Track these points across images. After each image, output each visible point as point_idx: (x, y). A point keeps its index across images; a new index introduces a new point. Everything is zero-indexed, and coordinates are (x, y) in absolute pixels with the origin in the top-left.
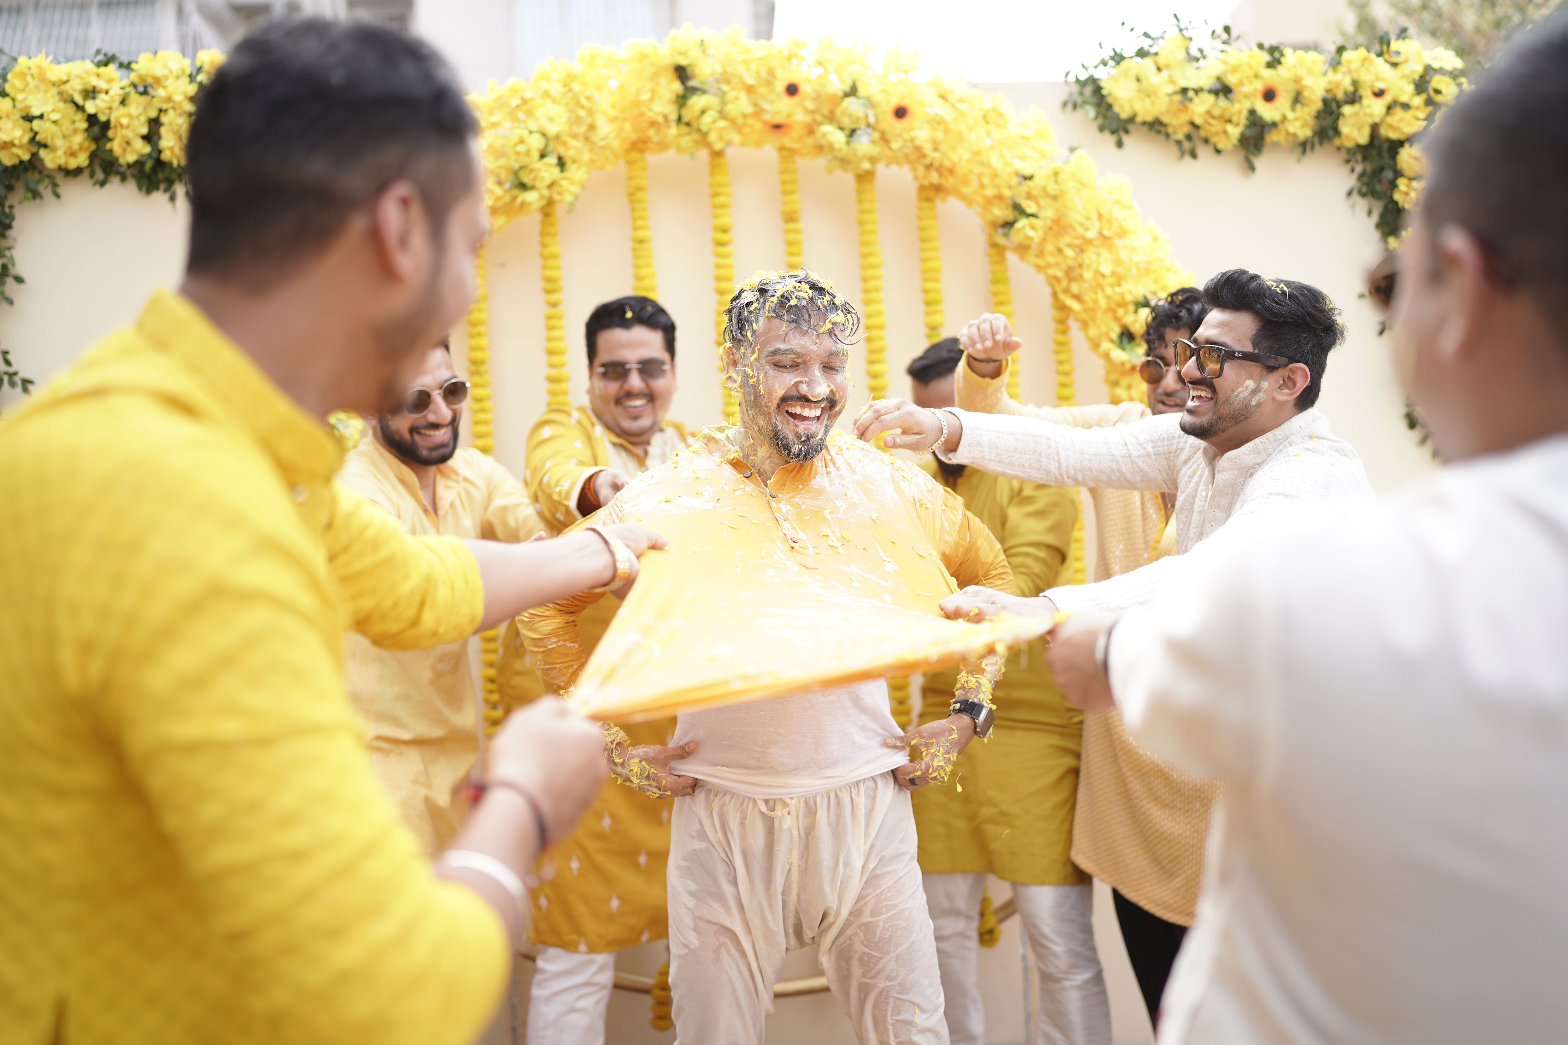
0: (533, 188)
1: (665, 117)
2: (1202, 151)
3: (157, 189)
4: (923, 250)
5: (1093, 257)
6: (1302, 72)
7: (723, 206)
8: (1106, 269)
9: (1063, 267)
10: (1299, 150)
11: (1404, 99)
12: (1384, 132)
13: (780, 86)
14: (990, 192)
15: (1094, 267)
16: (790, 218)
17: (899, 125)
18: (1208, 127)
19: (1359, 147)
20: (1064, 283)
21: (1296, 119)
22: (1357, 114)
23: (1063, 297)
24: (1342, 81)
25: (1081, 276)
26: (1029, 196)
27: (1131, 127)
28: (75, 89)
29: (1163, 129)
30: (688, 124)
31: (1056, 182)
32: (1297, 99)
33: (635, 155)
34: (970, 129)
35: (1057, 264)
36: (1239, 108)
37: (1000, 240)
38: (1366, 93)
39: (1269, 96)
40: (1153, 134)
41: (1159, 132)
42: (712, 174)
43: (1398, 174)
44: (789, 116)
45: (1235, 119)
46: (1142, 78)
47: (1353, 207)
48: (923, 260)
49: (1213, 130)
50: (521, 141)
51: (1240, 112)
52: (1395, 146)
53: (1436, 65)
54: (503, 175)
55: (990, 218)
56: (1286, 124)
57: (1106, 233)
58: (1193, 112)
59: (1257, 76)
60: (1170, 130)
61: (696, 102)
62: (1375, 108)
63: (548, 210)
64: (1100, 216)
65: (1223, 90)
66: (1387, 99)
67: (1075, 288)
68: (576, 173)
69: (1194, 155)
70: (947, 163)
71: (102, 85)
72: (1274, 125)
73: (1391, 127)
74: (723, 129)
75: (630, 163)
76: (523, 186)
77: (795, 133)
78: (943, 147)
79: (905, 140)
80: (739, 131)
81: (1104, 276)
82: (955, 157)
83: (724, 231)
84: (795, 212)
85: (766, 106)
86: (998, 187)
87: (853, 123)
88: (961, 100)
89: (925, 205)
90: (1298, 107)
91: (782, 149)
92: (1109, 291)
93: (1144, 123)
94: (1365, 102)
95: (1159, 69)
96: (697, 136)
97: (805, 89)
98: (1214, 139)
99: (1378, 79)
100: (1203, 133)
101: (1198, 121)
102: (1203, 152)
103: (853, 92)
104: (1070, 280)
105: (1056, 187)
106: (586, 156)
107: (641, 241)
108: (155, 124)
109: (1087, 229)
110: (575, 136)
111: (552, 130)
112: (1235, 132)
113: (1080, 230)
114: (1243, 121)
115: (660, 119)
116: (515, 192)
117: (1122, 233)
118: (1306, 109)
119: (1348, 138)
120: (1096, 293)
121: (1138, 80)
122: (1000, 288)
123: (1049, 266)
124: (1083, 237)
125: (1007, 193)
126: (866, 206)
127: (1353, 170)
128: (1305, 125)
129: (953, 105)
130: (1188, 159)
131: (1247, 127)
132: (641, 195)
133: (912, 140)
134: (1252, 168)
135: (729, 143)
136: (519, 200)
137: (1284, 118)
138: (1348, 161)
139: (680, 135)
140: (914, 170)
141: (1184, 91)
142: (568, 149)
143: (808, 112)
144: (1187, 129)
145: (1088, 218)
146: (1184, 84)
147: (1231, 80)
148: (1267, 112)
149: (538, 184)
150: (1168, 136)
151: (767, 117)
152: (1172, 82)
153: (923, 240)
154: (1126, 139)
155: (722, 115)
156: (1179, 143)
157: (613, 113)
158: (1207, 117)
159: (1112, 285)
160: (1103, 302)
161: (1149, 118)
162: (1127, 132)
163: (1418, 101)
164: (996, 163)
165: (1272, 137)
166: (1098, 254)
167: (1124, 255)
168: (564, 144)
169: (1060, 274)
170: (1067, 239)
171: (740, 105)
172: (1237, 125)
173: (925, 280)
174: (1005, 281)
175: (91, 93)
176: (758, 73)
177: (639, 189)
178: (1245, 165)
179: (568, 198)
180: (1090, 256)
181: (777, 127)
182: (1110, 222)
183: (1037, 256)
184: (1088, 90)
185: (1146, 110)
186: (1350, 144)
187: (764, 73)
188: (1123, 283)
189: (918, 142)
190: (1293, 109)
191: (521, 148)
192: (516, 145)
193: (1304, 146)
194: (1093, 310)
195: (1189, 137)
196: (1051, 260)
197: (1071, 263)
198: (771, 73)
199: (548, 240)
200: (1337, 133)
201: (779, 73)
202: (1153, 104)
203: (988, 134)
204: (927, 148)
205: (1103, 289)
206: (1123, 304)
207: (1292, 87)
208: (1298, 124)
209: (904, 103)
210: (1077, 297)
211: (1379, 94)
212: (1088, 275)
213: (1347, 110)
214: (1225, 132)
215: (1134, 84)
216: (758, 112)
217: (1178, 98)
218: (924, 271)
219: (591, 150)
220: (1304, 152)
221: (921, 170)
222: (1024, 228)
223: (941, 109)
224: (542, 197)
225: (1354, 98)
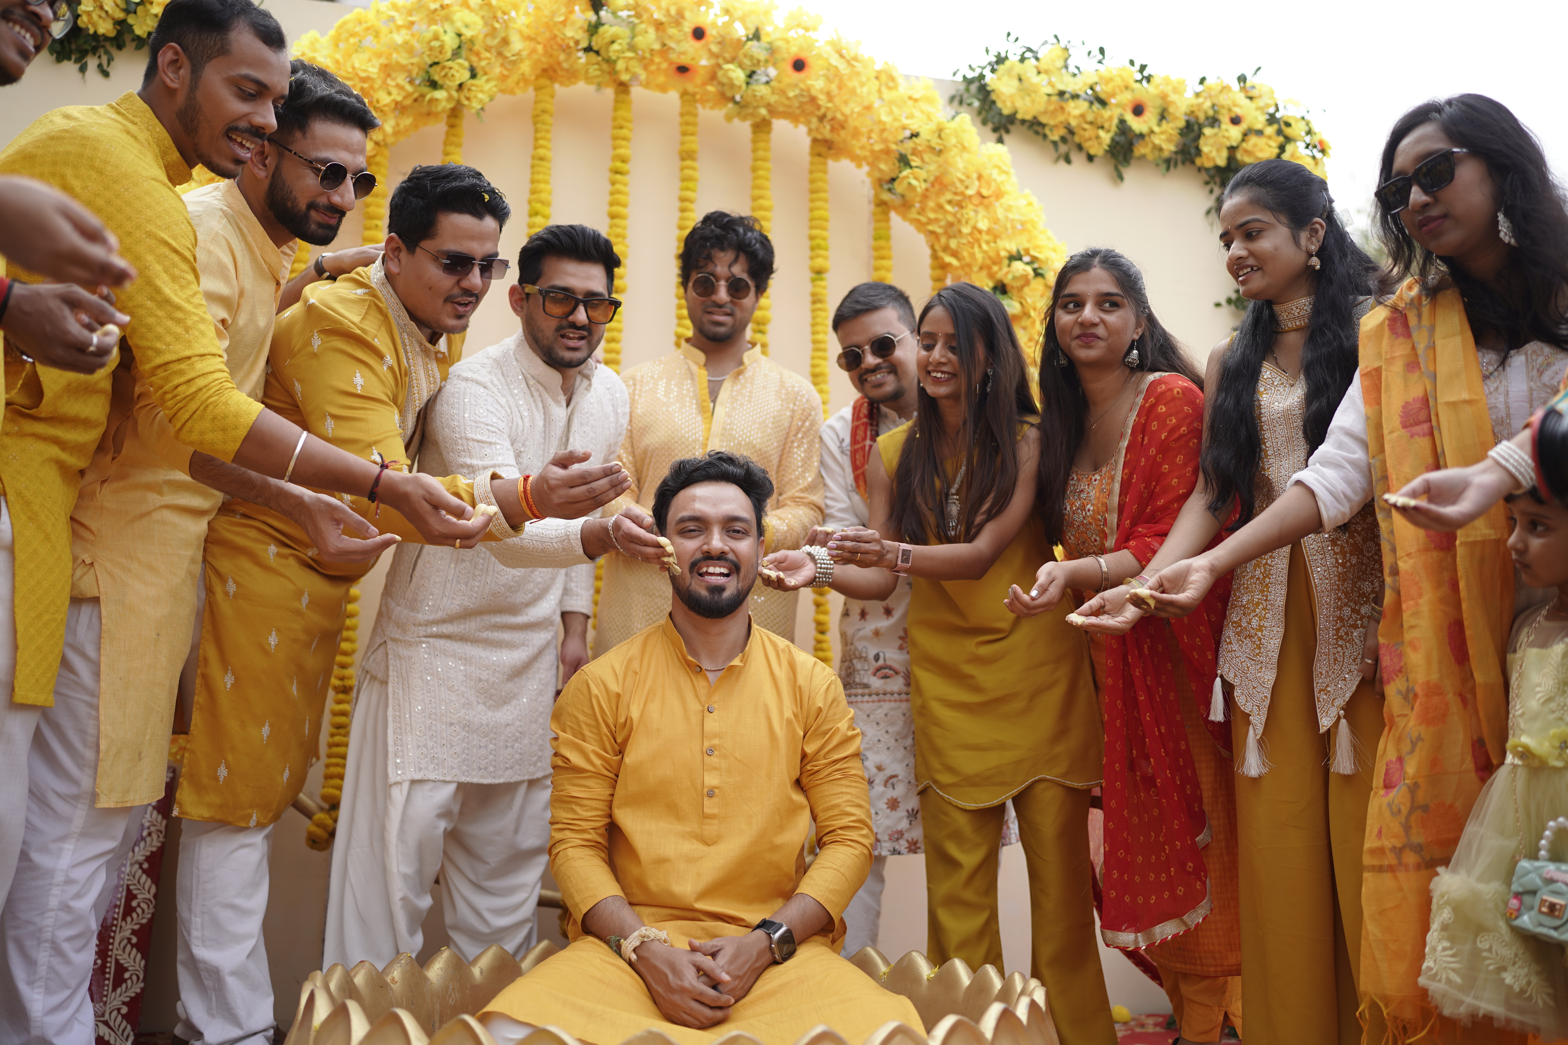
0: (441, 87)
1: (577, 43)
2: (1075, 157)
3: (69, 59)
4: (812, 201)
5: (972, 214)
6: (1168, 89)
7: (624, 139)
8: (983, 225)
9: (943, 223)
10: (1164, 166)
11: (1258, 126)
12: (1239, 156)
13: (688, 27)
14: (877, 147)
15: (972, 223)
16: (687, 155)
17: (796, 76)
18: (1082, 132)
19: (1217, 168)
20: (943, 240)
21: (1162, 133)
22: (1216, 135)
23: (941, 254)
24: (1204, 103)
25: (960, 232)
26: (915, 152)
27: (1012, 128)
29: (1040, 129)
30: (597, 53)
31: (940, 137)
32: (1163, 115)
33: (544, 81)
34: (862, 85)
35: (937, 220)
36: (1110, 115)
37: (886, 196)
38: (1225, 119)
39: (1138, 110)
40: (1031, 133)
41: (1037, 133)
42: (615, 109)
44: (693, 59)
45: (1106, 125)
46: (1023, 77)
47: (1211, 225)
48: (811, 210)
49: (1087, 134)
50: (436, 38)
51: (1111, 118)
54: (415, 71)
55: (877, 175)
56: (1153, 137)
57: (985, 192)
58: (1069, 114)
59: (1127, 90)
60: (1047, 131)
61: (607, 32)
62: (1232, 133)
63: (455, 113)
64: (980, 177)
65: (1096, 100)
66: (1243, 126)
67: (953, 244)
68: (486, 84)
69: (1068, 161)
70: (839, 116)
72: (1141, 136)
73: (1247, 152)
74: (630, 59)
75: (538, 89)
76: (434, 85)
77: (698, 80)
78: (837, 100)
79: (802, 90)
80: (645, 68)
81: (980, 232)
82: (847, 110)
83: (624, 161)
84: (694, 152)
85: (672, 44)
86: (885, 141)
87: (753, 65)
88: (855, 59)
89: (817, 159)
90: (1164, 122)
91: (684, 94)
92: (985, 247)
93: (1023, 122)
94: (1223, 126)
95: (1039, 73)
96: (605, 66)
97: (711, 32)
98: (1086, 145)
99: (1235, 105)
100: (1077, 139)
101: (1073, 123)
102: (1078, 159)
103: (755, 37)
104: (949, 237)
105: (939, 141)
106: (497, 70)
107: (542, 159)
109: (967, 187)
110: (488, 49)
111: (468, 33)
112: (1106, 137)
113: (960, 188)
114: (1114, 129)
115: (572, 44)
116: (425, 89)
117: (999, 195)
118: (1171, 125)
119: (1208, 158)
120: (972, 247)
121: (1020, 80)
122: (882, 243)
123: (930, 221)
124: (963, 194)
125: (894, 147)
126: (761, 153)
127: (1211, 191)
128: (1169, 140)
129: (848, 62)
130: (1062, 163)
131: (1116, 134)
132: (546, 118)
133: (808, 90)
134: (1121, 177)
135: (635, 77)
136: (428, 97)
137: (1152, 132)
138: (1207, 183)
139: (588, 63)
140: (808, 123)
141: (1061, 94)
142: (480, 59)
143: (712, 55)
144: (1062, 132)
145: (968, 177)
146: (1062, 87)
147: (1105, 91)
148: (1136, 124)
149: (448, 83)
150: (1045, 136)
151: (673, 56)
152: (1050, 83)
153: (813, 192)
154: (1006, 137)
155: (632, 48)
156: (1055, 143)
157: (526, 31)
158: (1081, 120)
159: (988, 243)
160: (979, 256)
161: (1028, 117)
162: (1007, 131)
163: (1270, 130)
164: (885, 118)
165: (1140, 149)
166: (976, 212)
167: (1000, 213)
168: (478, 54)
169: (939, 231)
170: (948, 196)
171: (648, 39)
172: (1108, 131)
173: (811, 228)
174: (888, 238)
176: (668, 11)
177: (544, 111)
178: (1115, 174)
179: (476, 105)
180: (969, 212)
181: (683, 69)
182: (989, 184)
183: (919, 213)
184: (974, 88)
185: (1026, 109)
186: (1209, 164)
187: (673, 11)
188: (998, 241)
189: (814, 92)
190: (1159, 123)
191: (435, 44)
192: (430, 41)
193: (1169, 163)
194: (969, 266)
195: (1063, 139)
196: (932, 215)
197: (950, 218)
198: (681, 14)
199: (450, 149)
200: (1199, 152)
201: (687, 14)
202: (1033, 101)
203: (879, 91)
204: (822, 100)
205: (980, 246)
206: (997, 261)
207: (1159, 102)
208: (1163, 137)
209: (803, 55)
210: (955, 254)
211: (1236, 120)
212: (966, 230)
213: (1207, 131)
214: (1098, 137)
215: (1016, 83)
217: (1055, 98)
218: (811, 220)
219: (502, 65)
220: (1168, 169)
221: (814, 120)
222: (907, 177)
223: (835, 65)
224: (450, 98)
225: (1214, 121)
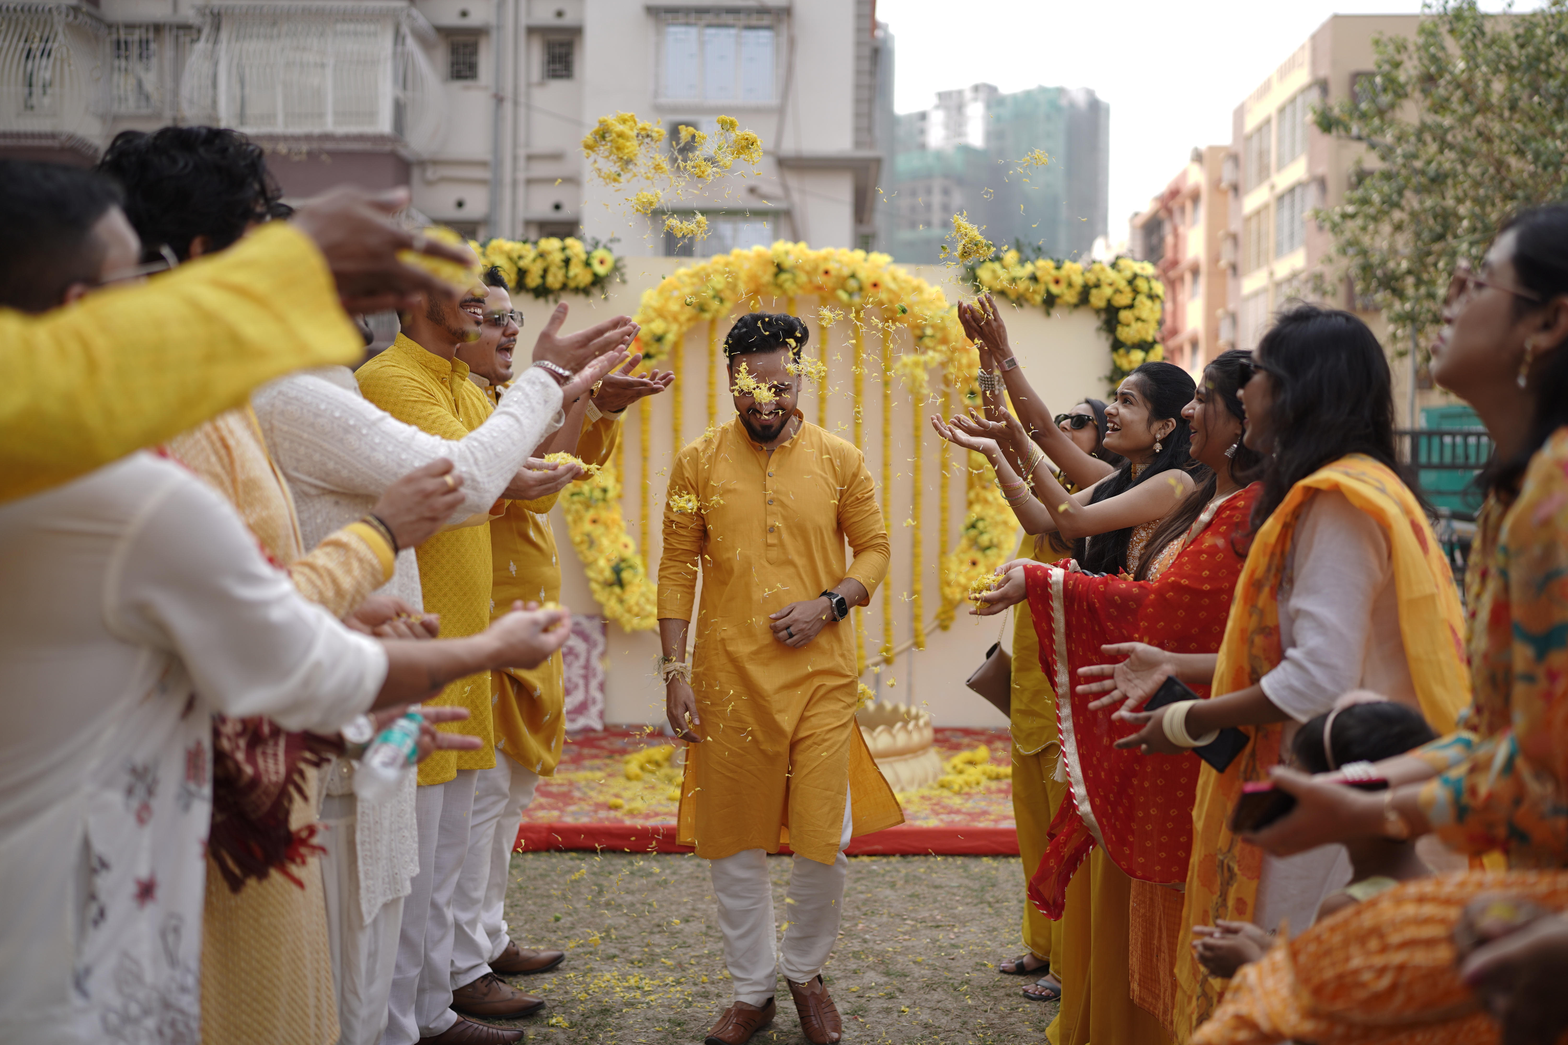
1: (769, 282)
6: (1072, 272)
10: (1072, 308)
11: (1122, 287)
12: (1112, 303)
13: (821, 271)
17: (874, 291)
18: (1027, 295)
19: (1101, 308)
21: (1069, 294)
22: (1099, 293)
24: (1091, 278)
28: (515, 255)
30: (779, 285)
32: (1070, 285)
36: (1041, 288)
38: (1104, 285)
39: (1057, 282)
43: (1118, 322)
44: (824, 284)
45: (1040, 292)
49: (1031, 297)
50: (704, 292)
52: (1117, 310)
53: (1139, 271)
56: (1064, 296)
58: (1019, 288)
59: (1049, 274)
61: (783, 277)
62: (1107, 291)
65: (1034, 278)
66: (1114, 287)
68: (728, 305)
71: (524, 253)
72: (1059, 296)
73: (1116, 301)
74: (794, 288)
77: (827, 291)
78: (893, 302)
80: (801, 289)
82: (898, 305)
85: (814, 279)
87: (852, 290)
90: (1070, 289)
91: (821, 296)
94: (1104, 288)
95: (1003, 267)
96: (782, 291)
97: (833, 272)
98: (1031, 301)
99: (1109, 278)
100: (1025, 297)
101: (1022, 291)
103: (853, 276)
108: (545, 271)
110: (728, 290)
111: (719, 286)
112: (1038, 299)
114: (1044, 293)
115: (767, 282)
118: (1074, 290)
119: (1096, 304)
127: (1099, 319)
128: (1074, 296)
130: (1018, 309)
131: (1046, 296)
133: (880, 297)
134: (1050, 314)
135: (797, 294)
137: (1064, 294)
138: (1096, 315)
141: (1014, 278)
142: (725, 294)
143: (833, 283)
144: (1017, 295)
146: (1014, 275)
147: (1039, 274)
148: (1055, 289)
150: (1007, 298)
151: (815, 284)
155: (795, 282)
156: (1012, 301)
157: (746, 279)
158: (1027, 290)
164: (916, 311)
165: (1059, 301)
168: (723, 293)
171: (802, 278)
172: (1042, 295)
175: (520, 257)
176: (811, 265)
178: (1047, 313)
181: (819, 288)
186: (1097, 307)
187: (814, 265)
189: (882, 299)
190: (1068, 289)
192: (702, 293)
193: (1076, 306)
198: (817, 265)
200: (1090, 301)
201: (821, 266)
202: (1000, 283)
203: (914, 297)
204: (887, 301)
207: (1067, 279)
208: (1070, 296)
209: (877, 281)
211: (1111, 285)
213: (1094, 292)
214: (1034, 298)
216: (810, 282)
220: (1074, 309)
223: (893, 286)
225: (1097, 286)
